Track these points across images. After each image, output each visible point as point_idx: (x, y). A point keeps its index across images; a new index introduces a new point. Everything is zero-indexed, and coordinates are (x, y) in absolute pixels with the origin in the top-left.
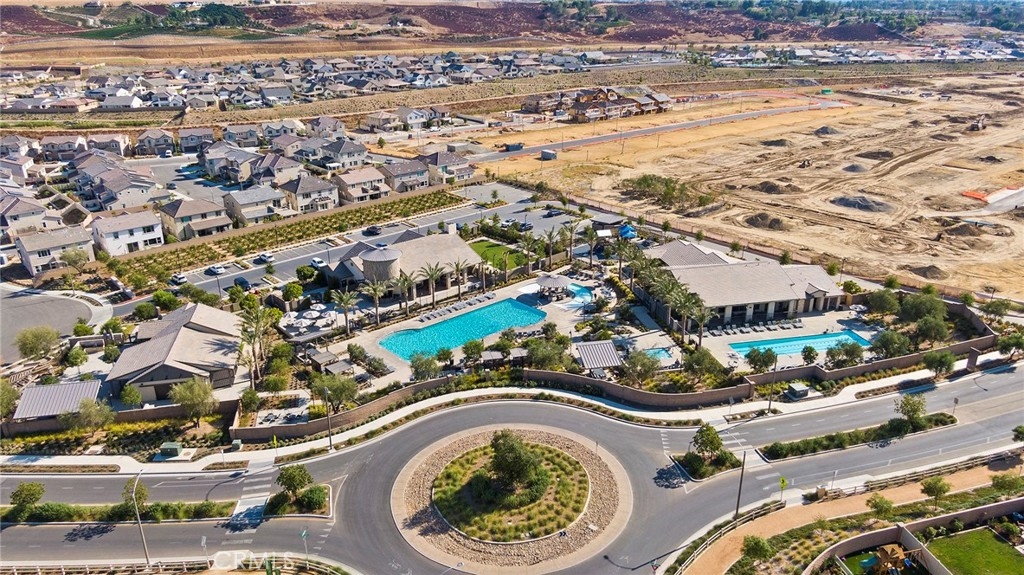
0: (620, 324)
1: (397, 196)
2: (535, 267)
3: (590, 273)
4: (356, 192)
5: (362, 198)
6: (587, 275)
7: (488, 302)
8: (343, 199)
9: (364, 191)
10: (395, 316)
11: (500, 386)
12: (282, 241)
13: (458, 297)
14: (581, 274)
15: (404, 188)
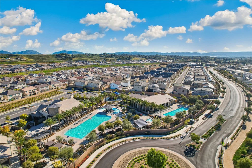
1: (40, 94)
4: (28, 93)
5: (30, 95)
8: (24, 96)
9: (30, 93)
13: (81, 116)
15: (42, 91)
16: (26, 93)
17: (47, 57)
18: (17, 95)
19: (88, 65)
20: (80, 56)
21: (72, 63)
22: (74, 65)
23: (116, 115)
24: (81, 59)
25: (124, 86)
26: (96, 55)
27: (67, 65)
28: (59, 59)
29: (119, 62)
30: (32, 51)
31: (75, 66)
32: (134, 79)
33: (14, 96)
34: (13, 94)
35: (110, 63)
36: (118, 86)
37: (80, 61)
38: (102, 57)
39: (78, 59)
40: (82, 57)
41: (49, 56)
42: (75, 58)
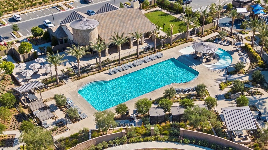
0: (253, 85)
2: (192, 33)
3: (230, 39)
6: (228, 42)
7: (158, 61)
10: (92, 69)
11: (161, 141)
12: (29, 6)
13: (137, 55)
14: (224, 41)
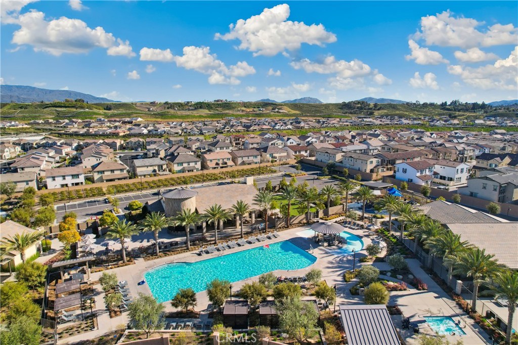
2: (315, 215)
4: (212, 164)
5: (215, 168)
6: (358, 225)
8: (203, 168)
9: (217, 164)
13: (241, 235)
14: (354, 224)
15: (244, 163)
16: (209, 163)
17: (325, 108)
18: (192, 164)
19: (400, 126)
20: (394, 108)
21: (365, 119)
22: (367, 123)
23: (338, 259)
24: (394, 113)
25: (443, 178)
26: (432, 105)
27: (351, 123)
28: (346, 113)
29: (488, 123)
30: (311, 98)
31: (369, 125)
32: (489, 160)
33: (185, 165)
34: (185, 163)
35: (458, 124)
36: (418, 174)
37: (387, 117)
38: (448, 110)
39: (385, 113)
40: (398, 109)
41: (329, 107)
42: (380, 112)
